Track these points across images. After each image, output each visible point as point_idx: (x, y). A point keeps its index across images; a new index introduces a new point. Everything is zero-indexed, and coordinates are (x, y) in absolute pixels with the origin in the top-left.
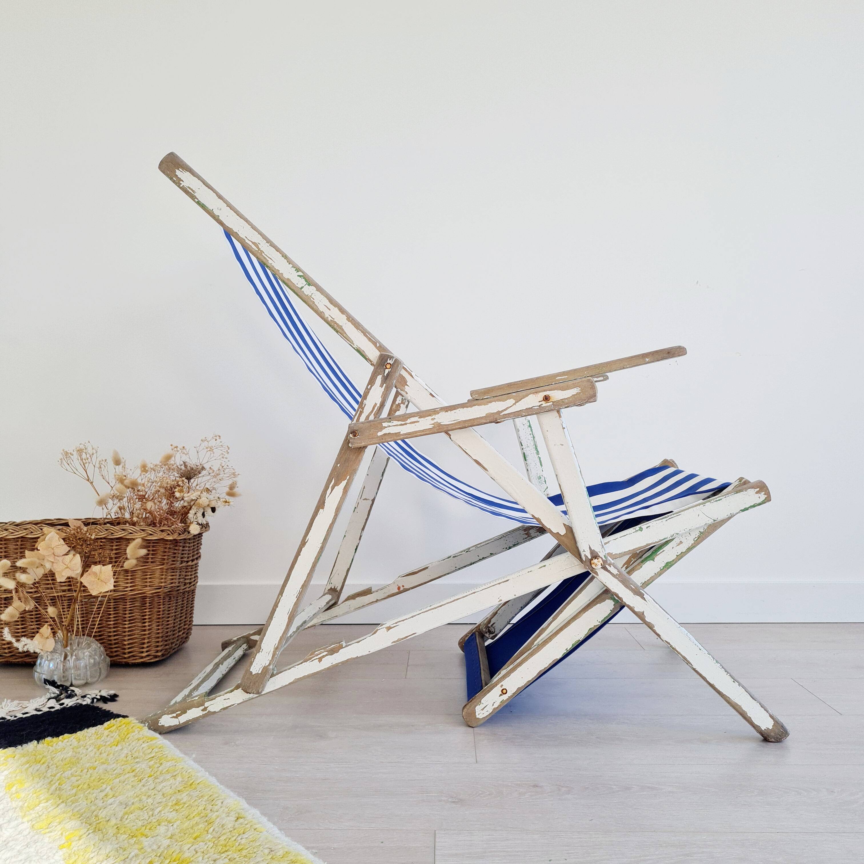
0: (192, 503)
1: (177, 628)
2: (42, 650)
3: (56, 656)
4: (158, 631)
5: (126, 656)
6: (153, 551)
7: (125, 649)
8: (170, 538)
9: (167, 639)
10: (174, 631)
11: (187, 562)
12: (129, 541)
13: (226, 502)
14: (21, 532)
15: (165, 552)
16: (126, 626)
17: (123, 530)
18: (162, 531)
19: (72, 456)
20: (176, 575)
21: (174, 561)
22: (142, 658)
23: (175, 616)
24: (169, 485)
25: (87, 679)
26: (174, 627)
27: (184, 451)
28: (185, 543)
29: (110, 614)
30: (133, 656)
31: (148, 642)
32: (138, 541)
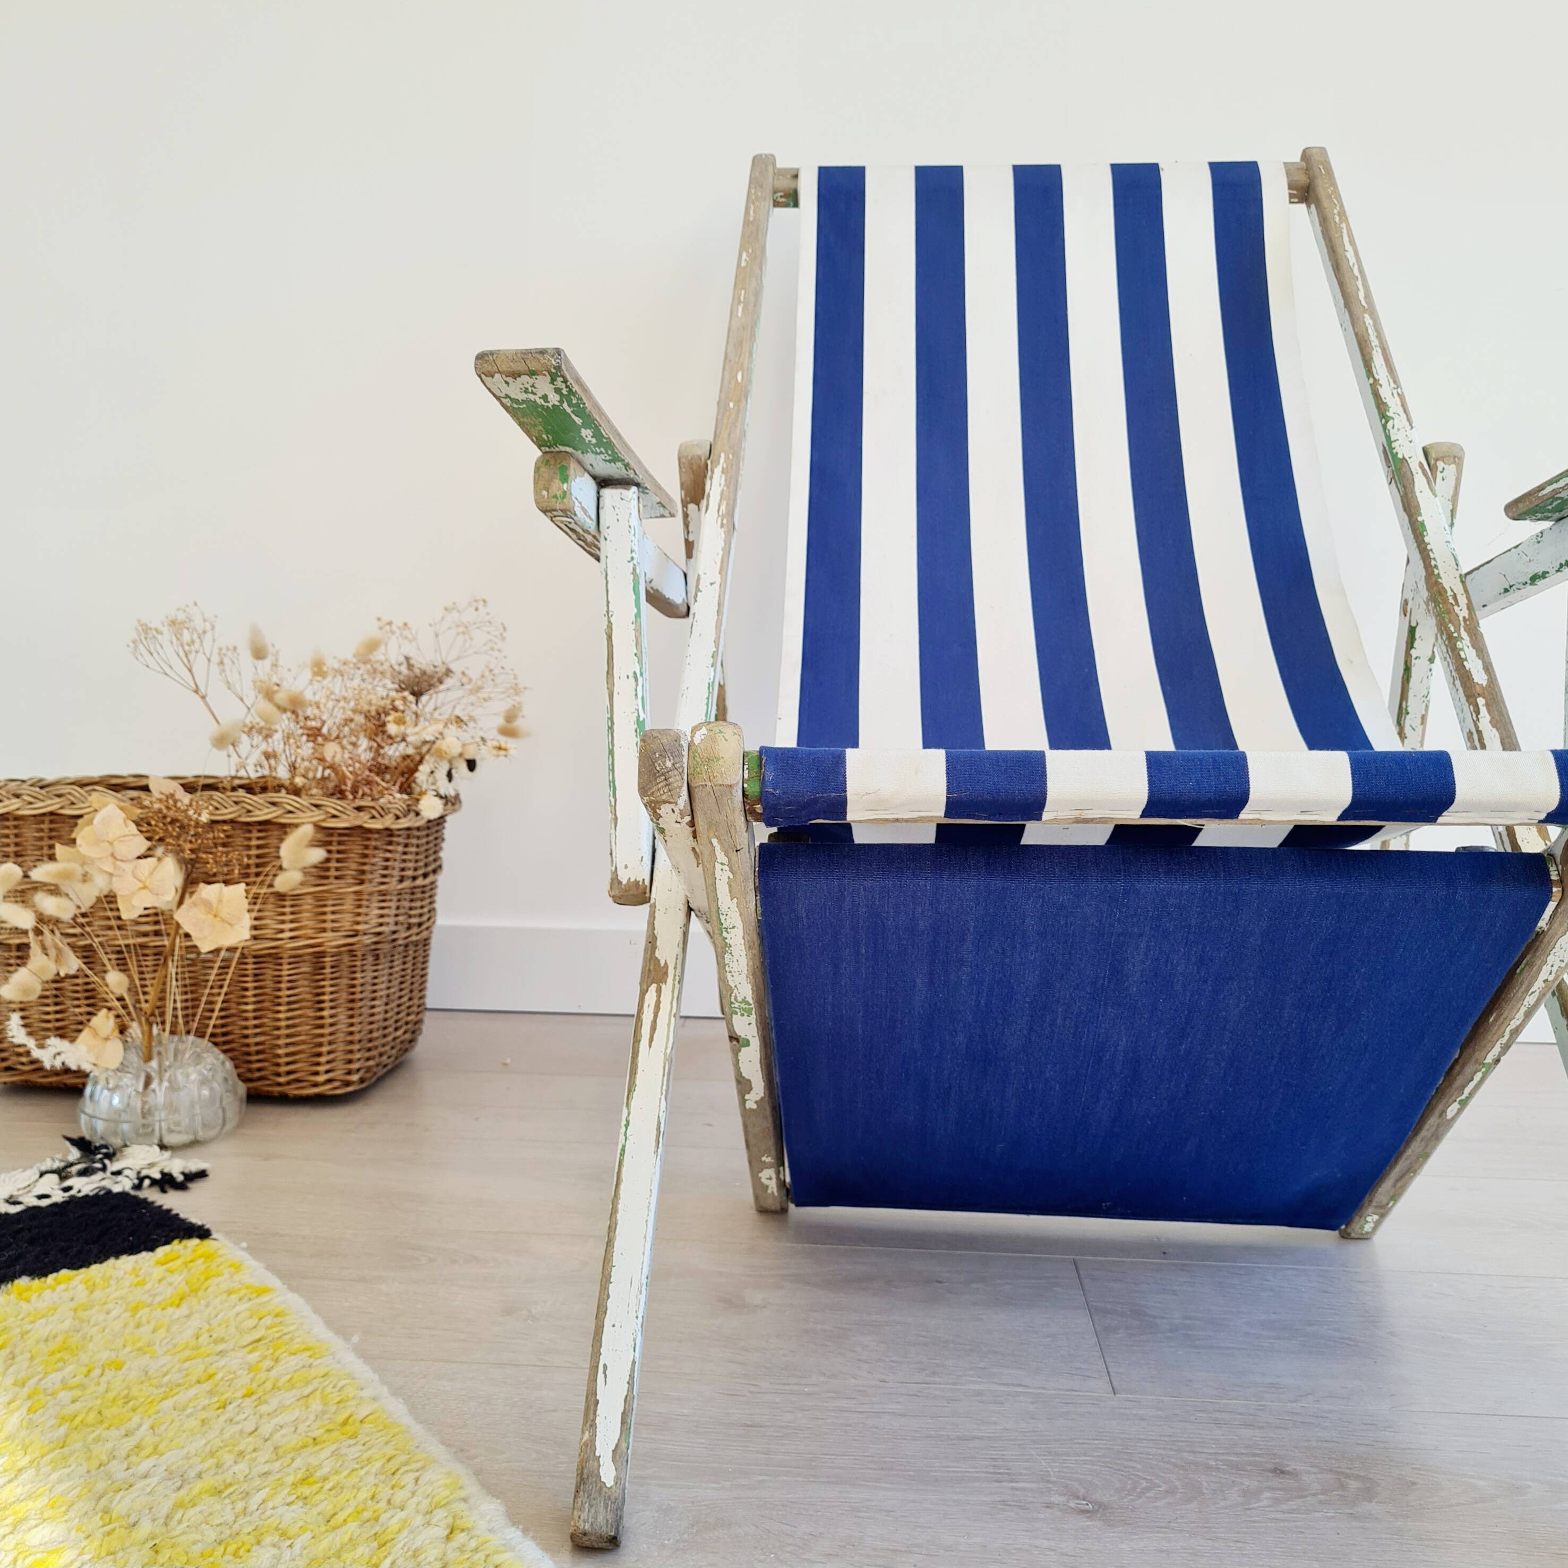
0: (424, 749)
1: (389, 1024)
2: (95, 1065)
3: (127, 1079)
4: (351, 1029)
5: (282, 1080)
6: (337, 852)
7: (277, 1065)
8: (377, 825)
9: (371, 1045)
10: (383, 1030)
11: (413, 879)
12: (284, 829)
13: (500, 748)
14: (50, 802)
15: (365, 856)
16: (281, 1016)
17: (274, 804)
18: (359, 809)
19: (158, 635)
20: (389, 908)
21: (384, 876)
22: (316, 1085)
23: (387, 996)
24: (372, 708)
25: (196, 1130)
26: (385, 1019)
27: (407, 632)
28: (406, 838)
29: (249, 988)
30: (297, 1081)
31: (329, 1053)
32: (309, 829)
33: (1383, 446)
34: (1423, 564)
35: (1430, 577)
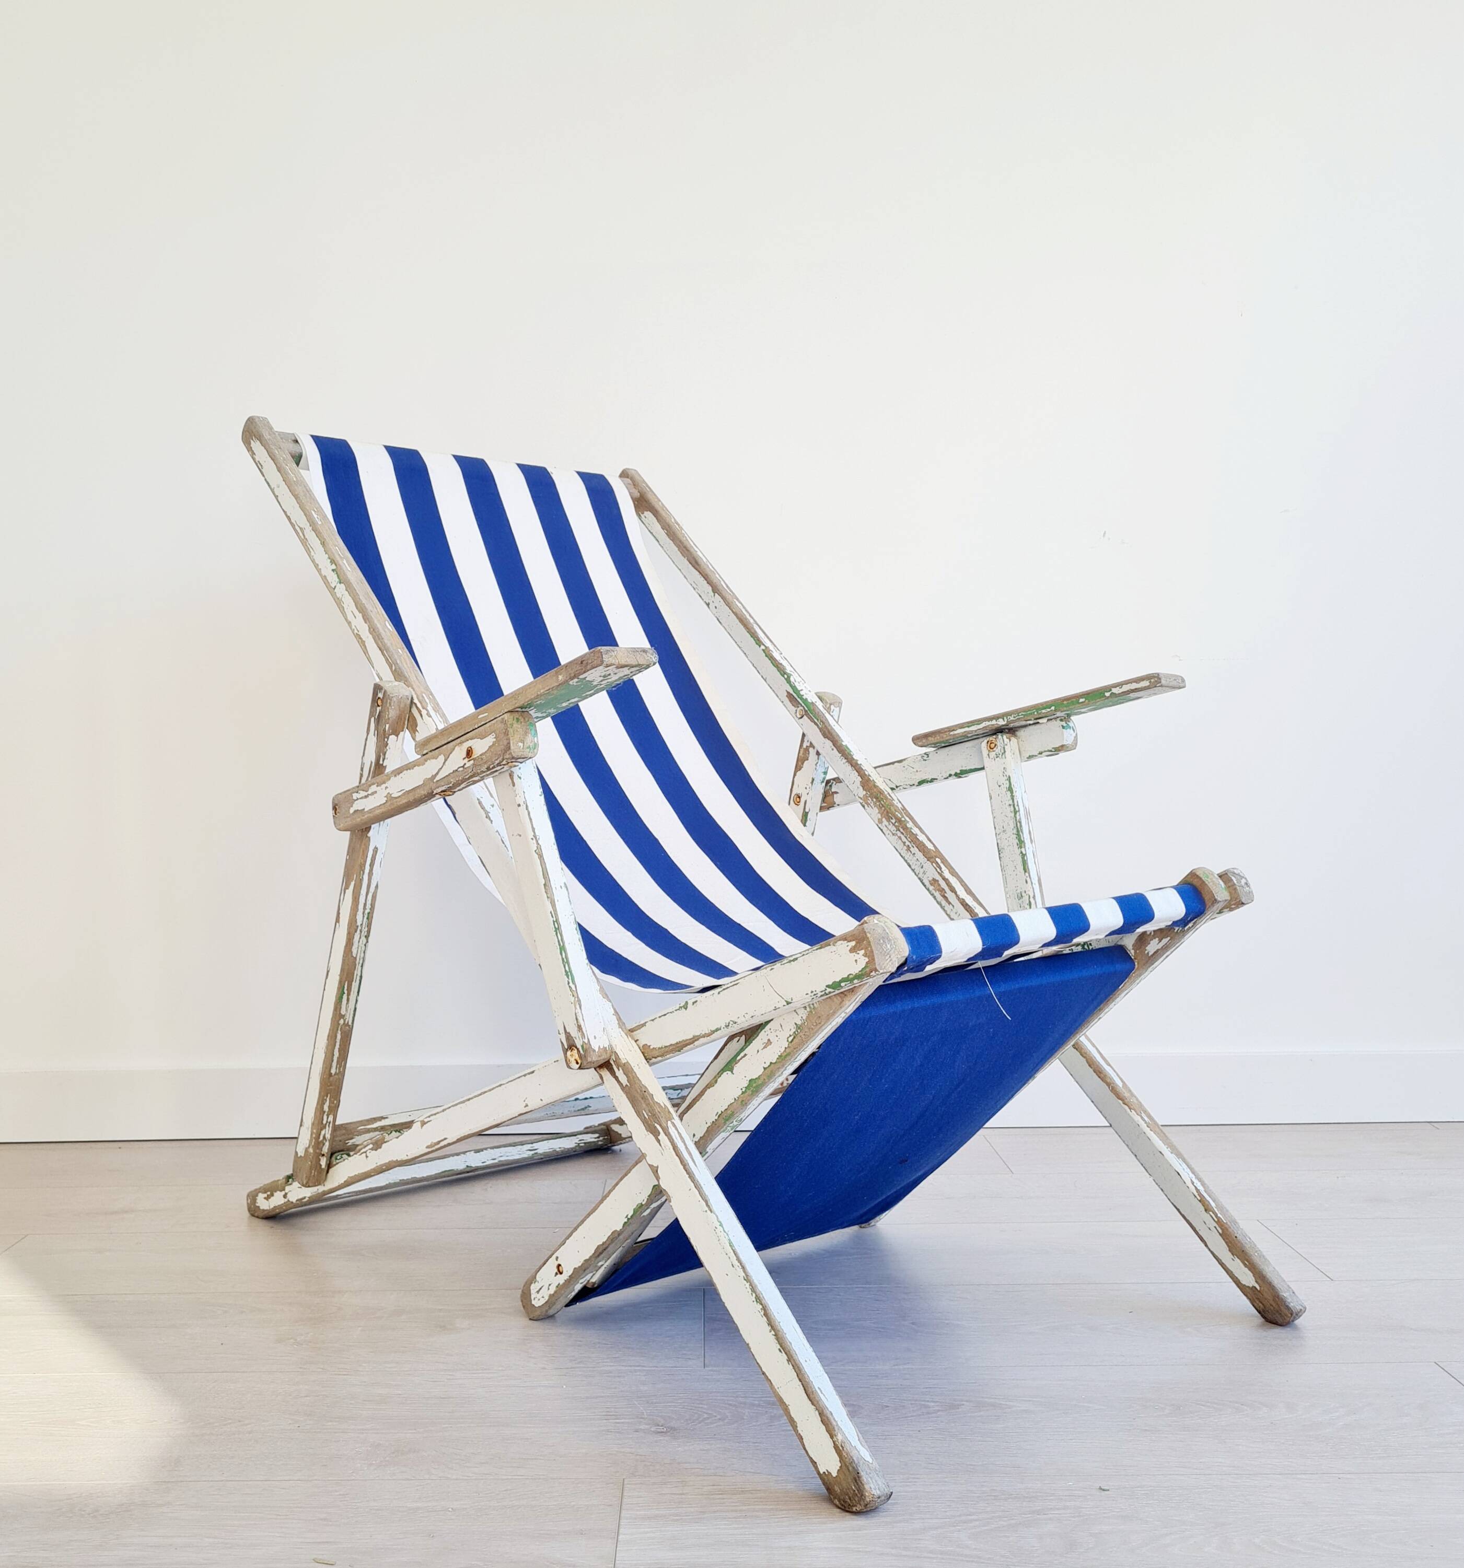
33: (788, 692)
34: (857, 774)
35: (866, 782)
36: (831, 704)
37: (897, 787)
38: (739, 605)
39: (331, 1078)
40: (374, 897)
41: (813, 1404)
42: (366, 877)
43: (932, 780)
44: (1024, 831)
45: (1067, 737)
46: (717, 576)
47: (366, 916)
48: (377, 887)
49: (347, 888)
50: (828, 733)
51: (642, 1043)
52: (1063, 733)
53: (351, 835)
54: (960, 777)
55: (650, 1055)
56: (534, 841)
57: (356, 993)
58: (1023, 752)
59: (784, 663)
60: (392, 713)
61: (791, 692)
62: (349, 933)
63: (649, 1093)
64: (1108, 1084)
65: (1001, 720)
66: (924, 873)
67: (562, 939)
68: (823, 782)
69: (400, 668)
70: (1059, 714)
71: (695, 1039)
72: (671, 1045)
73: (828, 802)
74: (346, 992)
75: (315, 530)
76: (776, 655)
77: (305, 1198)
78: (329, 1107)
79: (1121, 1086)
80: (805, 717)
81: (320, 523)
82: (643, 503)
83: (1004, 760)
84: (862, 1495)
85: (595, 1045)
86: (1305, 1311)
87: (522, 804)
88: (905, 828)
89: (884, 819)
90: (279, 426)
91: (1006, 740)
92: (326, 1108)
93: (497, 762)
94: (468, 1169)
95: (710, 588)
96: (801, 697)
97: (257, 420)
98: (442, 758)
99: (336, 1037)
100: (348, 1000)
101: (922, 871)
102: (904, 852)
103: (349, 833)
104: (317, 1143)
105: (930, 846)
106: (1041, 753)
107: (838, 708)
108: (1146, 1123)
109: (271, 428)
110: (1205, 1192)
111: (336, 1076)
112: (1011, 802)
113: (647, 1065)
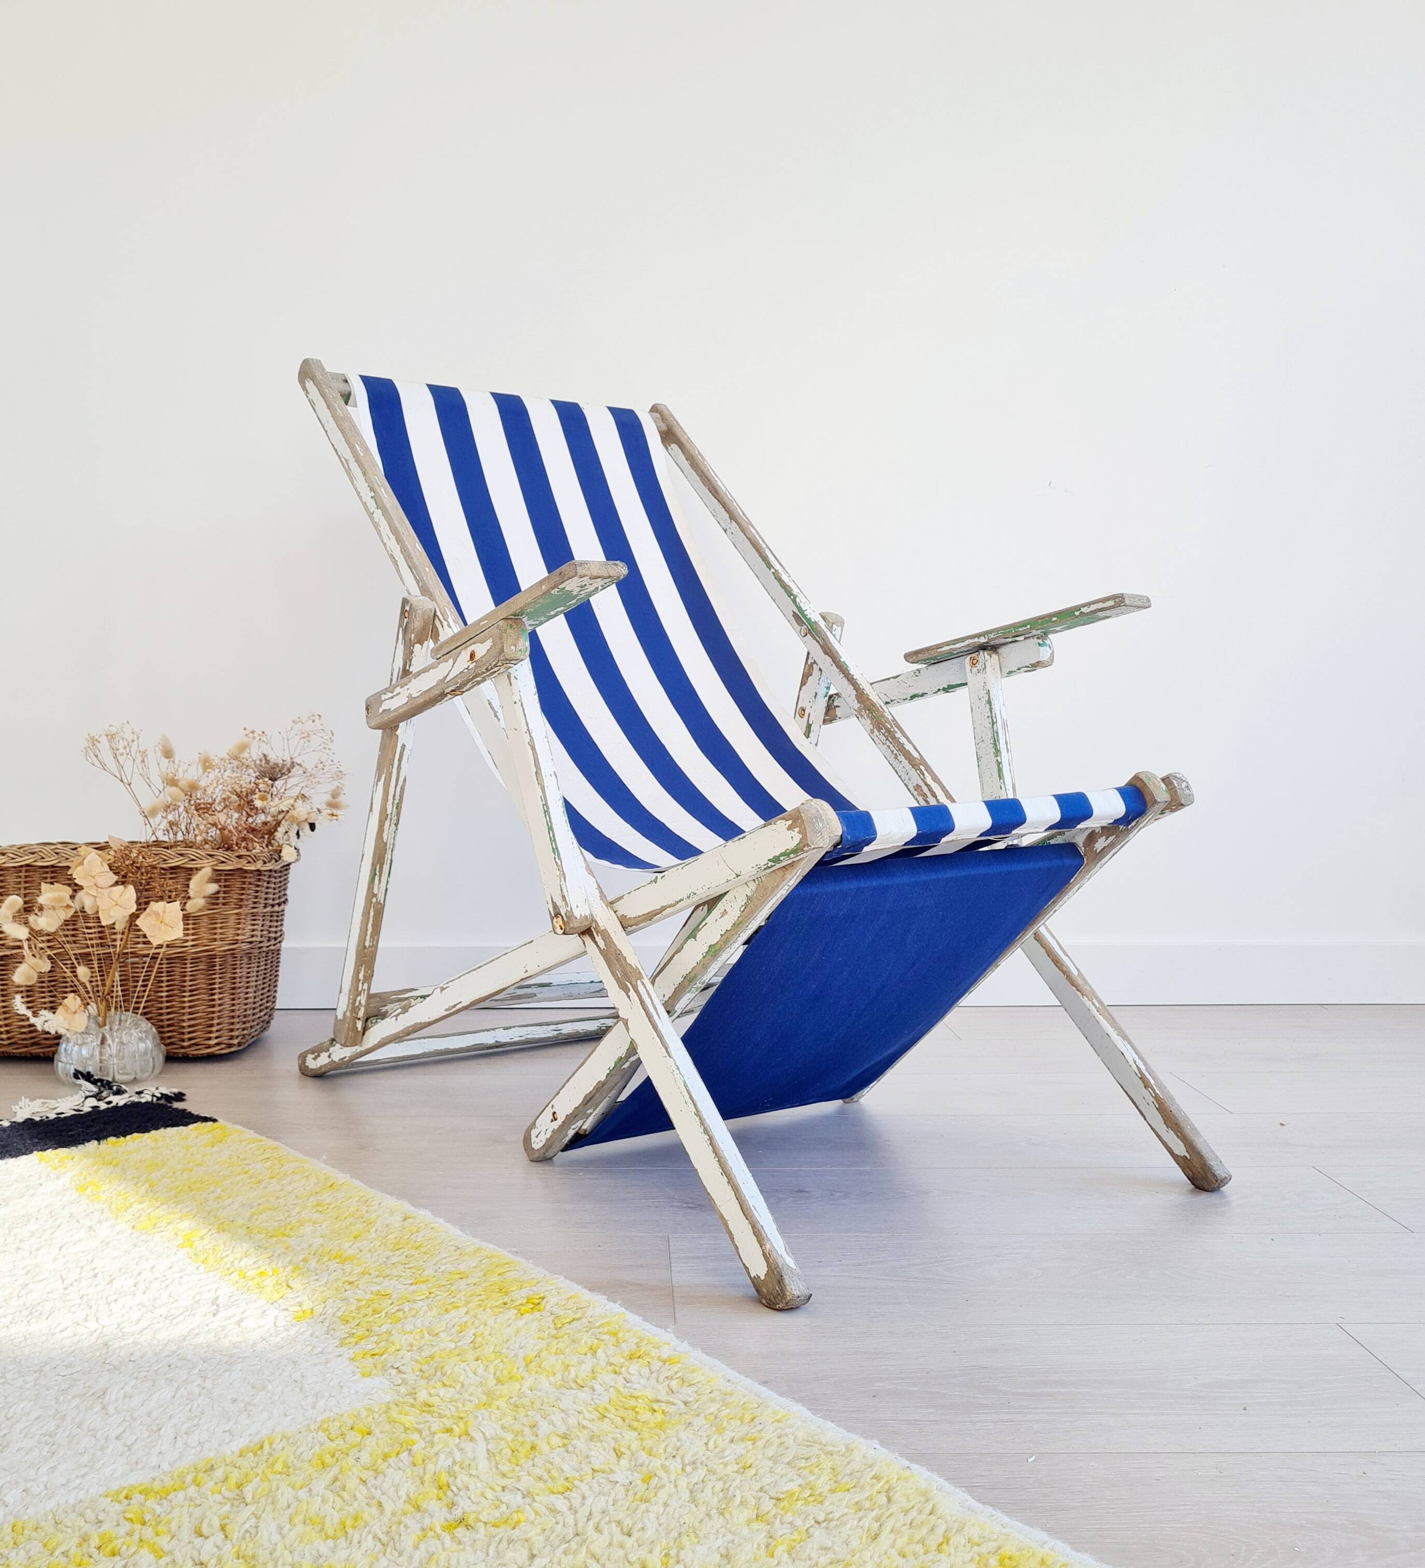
0: (280, 817)
1: (257, 1005)
2: (68, 1030)
3: (90, 1039)
4: (233, 1008)
5: (185, 1044)
6: (225, 886)
7: (183, 1033)
8: (252, 867)
9: (245, 1019)
10: (254, 1009)
11: (273, 906)
12: (190, 872)
13: (333, 815)
14: (27, 857)
15: (243, 889)
16: (186, 999)
17: (181, 855)
18: (239, 857)
19: (98, 744)
20: (258, 925)
21: (255, 903)
22: (209, 1047)
23: (256, 986)
24: (244, 790)
25: (136, 1074)
26: (254, 1003)
27: (264, 738)
28: (270, 876)
29: (162, 981)
30: (196, 1044)
31: (218, 1024)
32: (207, 871)
33: (794, 612)
34: (852, 688)
35: (861, 695)
36: (833, 624)
37: (892, 701)
38: (753, 531)
39: (366, 951)
40: (402, 789)
41: (747, 1219)
42: (395, 771)
43: (923, 695)
44: (1001, 741)
45: (1044, 654)
46: (735, 504)
47: (395, 806)
48: (405, 780)
49: (379, 780)
50: (828, 651)
51: (619, 914)
52: (1039, 651)
53: (383, 733)
54: (948, 692)
55: (627, 925)
56: (528, 734)
57: (387, 875)
58: (1003, 669)
59: (791, 585)
60: (417, 624)
61: (797, 612)
62: (380, 821)
63: (622, 956)
64: (1064, 973)
65: (982, 638)
66: (909, 779)
67: (550, 821)
68: (826, 696)
69: (426, 584)
70: (1034, 632)
71: (663, 909)
72: (644, 915)
73: (830, 715)
74: (378, 873)
75: (358, 461)
76: (784, 577)
77: (345, 1058)
78: (364, 976)
79: (1076, 974)
80: (808, 635)
81: (362, 454)
82: (669, 436)
83: (984, 675)
84: (784, 1295)
85: (577, 913)
86: (1230, 1179)
87: (517, 701)
88: (894, 738)
89: (875, 730)
90: (331, 367)
91: (987, 657)
92: (361, 977)
93: (494, 663)
94: (497, 1044)
95: (728, 515)
96: (805, 616)
97: (311, 361)
98: (451, 661)
99: (369, 913)
100: (380, 880)
101: (907, 777)
102: (892, 760)
103: (380, 731)
104: (354, 1009)
105: (916, 755)
106: (1019, 669)
107: (840, 628)
108: (1096, 1007)
109: (324, 369)
110: (1146, 1070)
111: (370, 949)
112: (990, 715)
113: (624, 932)
